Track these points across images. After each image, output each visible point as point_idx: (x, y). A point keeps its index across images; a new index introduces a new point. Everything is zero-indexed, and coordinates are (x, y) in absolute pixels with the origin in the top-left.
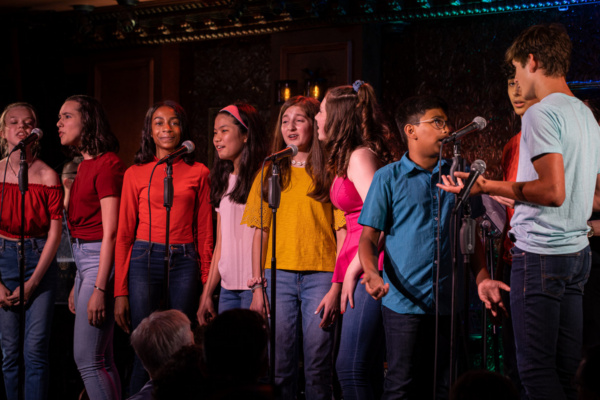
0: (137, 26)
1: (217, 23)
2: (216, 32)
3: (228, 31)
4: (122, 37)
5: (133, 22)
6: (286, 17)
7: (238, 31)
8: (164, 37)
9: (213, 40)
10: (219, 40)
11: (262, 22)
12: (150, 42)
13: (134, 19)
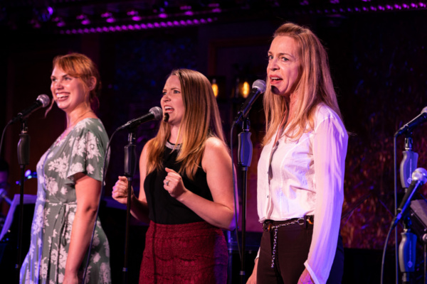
0: (54, 15)
1: (140, 13)
2: (139, 23)
3: (152, 22)
4: (37, 26)
5: (51, 10)
6: (215, 8)
7: (164, 22)
8: (84, 27)
9: (136, 31)
10: (142, 31)
11: (189, 13)
12: (68, 32)
13: (51, 6)
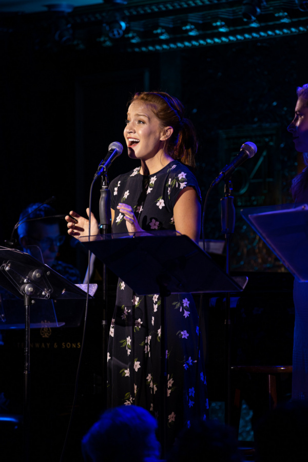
0: (128, 30)
1: (228, 23)
2: (226, 35)
3: (243, 33)
4: (108, 43)
5: (123, 24)
8: (161, 42)
9: (223, 45)
10: (231, 44)
11: (285, 20)
12: (144, 49)
13: (124, 21)
